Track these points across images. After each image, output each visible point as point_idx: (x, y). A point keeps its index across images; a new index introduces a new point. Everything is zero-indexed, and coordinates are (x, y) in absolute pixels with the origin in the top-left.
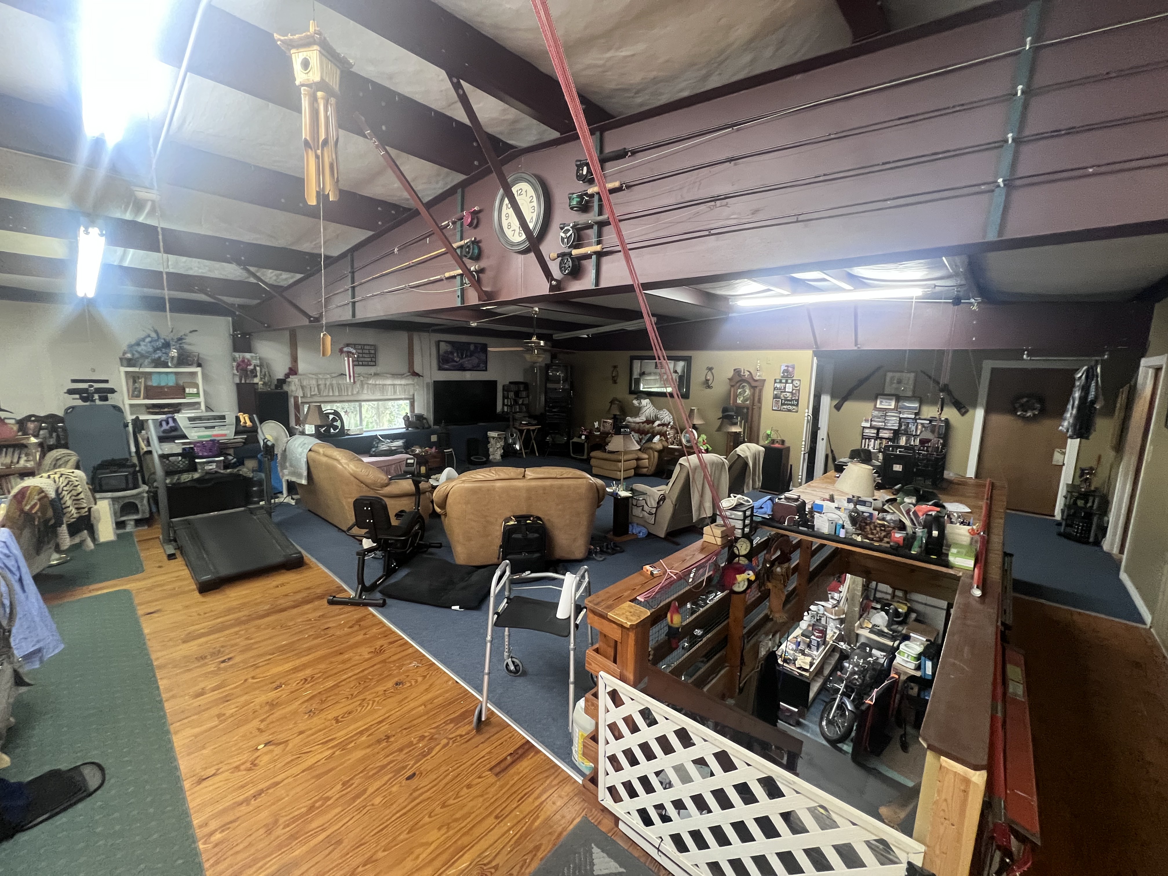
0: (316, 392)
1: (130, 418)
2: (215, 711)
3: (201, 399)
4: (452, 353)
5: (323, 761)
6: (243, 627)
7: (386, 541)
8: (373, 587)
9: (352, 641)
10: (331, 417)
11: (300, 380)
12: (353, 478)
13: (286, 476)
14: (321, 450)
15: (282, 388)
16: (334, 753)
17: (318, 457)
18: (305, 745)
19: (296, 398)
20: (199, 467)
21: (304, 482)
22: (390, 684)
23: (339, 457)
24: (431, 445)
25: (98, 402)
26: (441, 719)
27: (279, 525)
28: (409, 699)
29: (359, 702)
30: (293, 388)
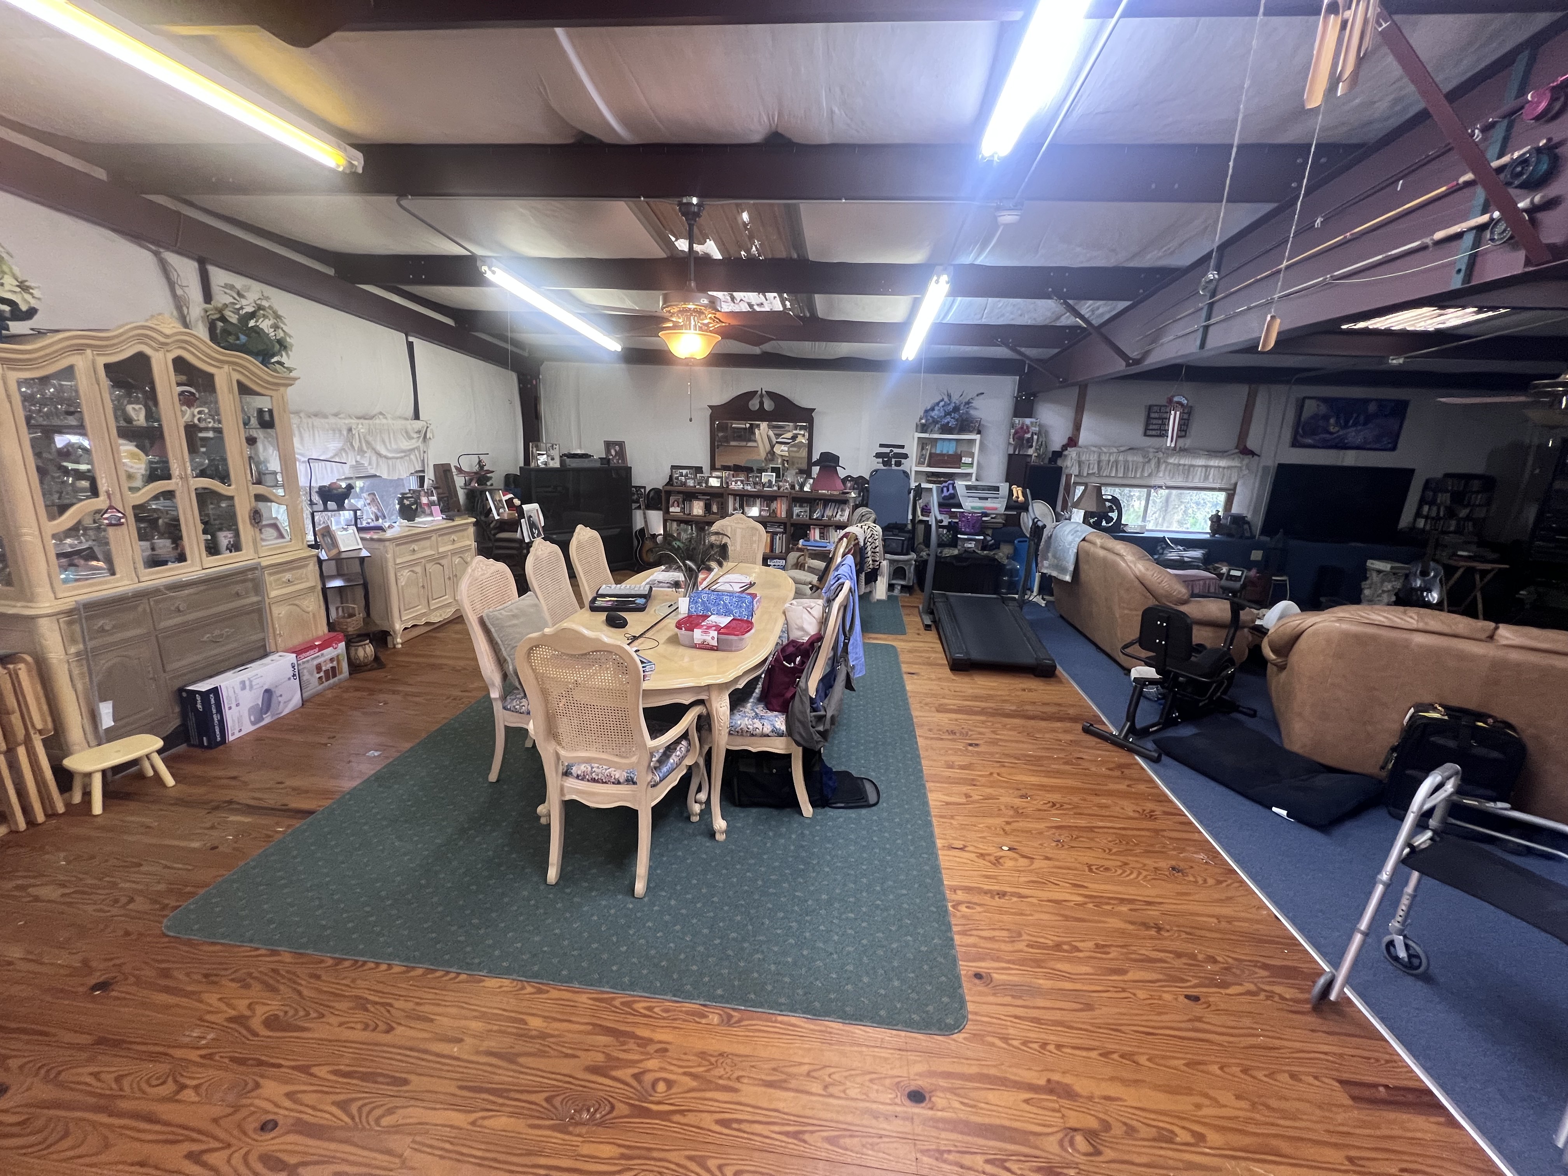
0: (1096, 470)
1: (913, 485)
2: (965, 789)
3: (973, 470)
4: (1326, 418)
5: (1072, 904)
6: (990, 719)
7: (1177, 676)
8: (1144, 733)
9: (1112, 786)
10: (1108, 504)
11: (1078, 455)
12: (1137, 582)
13: (1046, 567)
14: (1098, 542)
15: (1056, 462)
16: (1086, 903)
17: (1092, 549)
18: (1052, 874)
19: (1069, 476)
20: (960, 543)
21: (1068, 578)
22: (1163, 864)
23: (1122, 552)
24: (1246, 564)
25: (894, 467)
26: (1245, 952)
27: (1032, 624)
28: (1191, 898)
29: (1119, 864)
30: (1068, 463)
